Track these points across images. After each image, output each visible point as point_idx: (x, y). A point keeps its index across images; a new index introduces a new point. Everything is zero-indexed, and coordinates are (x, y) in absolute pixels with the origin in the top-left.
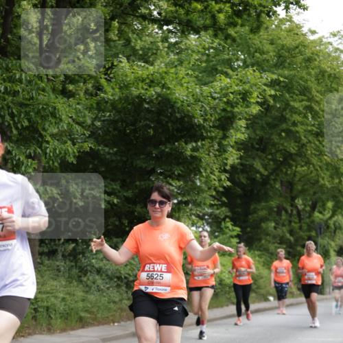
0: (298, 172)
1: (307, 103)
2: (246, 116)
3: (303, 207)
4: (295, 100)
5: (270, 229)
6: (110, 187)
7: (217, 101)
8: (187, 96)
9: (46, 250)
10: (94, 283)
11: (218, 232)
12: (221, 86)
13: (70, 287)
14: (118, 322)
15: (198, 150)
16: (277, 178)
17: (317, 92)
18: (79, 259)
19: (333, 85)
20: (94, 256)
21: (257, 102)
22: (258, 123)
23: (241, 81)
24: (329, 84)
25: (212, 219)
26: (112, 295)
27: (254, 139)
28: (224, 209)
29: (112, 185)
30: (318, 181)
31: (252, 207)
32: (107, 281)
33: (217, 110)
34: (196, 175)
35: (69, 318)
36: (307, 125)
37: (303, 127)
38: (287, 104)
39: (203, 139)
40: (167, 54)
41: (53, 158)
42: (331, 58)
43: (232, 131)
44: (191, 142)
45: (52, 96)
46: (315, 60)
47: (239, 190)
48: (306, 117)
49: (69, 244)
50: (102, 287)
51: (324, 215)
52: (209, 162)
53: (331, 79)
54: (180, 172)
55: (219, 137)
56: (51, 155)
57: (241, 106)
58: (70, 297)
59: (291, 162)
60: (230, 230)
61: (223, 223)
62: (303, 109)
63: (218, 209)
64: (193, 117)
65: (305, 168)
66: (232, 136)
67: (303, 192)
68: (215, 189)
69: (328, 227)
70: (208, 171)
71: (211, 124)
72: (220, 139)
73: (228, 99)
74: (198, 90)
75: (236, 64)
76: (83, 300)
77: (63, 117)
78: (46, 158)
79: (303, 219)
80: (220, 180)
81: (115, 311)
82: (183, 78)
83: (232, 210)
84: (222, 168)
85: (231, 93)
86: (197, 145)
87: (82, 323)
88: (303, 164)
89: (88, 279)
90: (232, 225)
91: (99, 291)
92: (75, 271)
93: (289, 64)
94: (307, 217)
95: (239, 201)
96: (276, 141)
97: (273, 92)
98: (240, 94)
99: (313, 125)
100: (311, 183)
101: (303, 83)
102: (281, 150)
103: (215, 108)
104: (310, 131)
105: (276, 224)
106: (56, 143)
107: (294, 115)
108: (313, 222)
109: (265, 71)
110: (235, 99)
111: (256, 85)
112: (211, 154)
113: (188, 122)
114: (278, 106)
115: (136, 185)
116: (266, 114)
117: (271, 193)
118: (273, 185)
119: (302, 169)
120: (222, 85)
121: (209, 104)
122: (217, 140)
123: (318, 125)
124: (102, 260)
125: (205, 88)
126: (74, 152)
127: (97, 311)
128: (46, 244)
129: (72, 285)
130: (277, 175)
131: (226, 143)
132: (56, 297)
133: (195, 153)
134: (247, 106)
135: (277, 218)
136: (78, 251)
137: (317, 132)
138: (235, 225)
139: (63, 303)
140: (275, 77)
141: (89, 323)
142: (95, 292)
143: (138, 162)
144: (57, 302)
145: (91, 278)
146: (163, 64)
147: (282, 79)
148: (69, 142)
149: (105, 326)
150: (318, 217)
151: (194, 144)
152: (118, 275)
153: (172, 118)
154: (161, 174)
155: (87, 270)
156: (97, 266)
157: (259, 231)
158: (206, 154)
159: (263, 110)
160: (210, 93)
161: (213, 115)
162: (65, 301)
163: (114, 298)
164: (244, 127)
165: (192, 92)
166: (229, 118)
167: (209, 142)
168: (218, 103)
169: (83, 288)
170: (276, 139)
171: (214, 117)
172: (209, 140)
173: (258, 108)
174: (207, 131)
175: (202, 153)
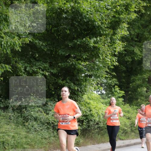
2: (128, 20)
5: (143, 92)
6: (43, 66)
7: (109, 11)
8: (91, 8)
9: (2, 106)
10: (33, 127)
11: (110, 94)
12: (112, 1)
15: (98, 43)
18: (23, 112)
20: (33, 110)
21: (135, 12)
22: (136, 25)
25: (107, 86)
27: (134, 35)
28: (114, 79)
31: (132, 79)
32: (41, 125)
34: (96, 58)
39: (101, 36)
41: (6, 48)
43: (119, 30)
44: (93, 37)
45: (5, 8)
47: (124, 68)
50: (38, 129)
52: (104, 50)
54: (86, 56)
55: (110, 34)
56: (5, 45)
57: (125, 14)
58: (17, 135)
60: (118, 93)
61: (113, 89)
63: (110, 80)
64: (94, 21)
66: (119, 33)
68: (108, 67)
70: (104, 56)
71: (106, 26)
72: (111, 35)
73: (116, 10)
74: (97, 4)
76: (26, 137)
78: (1, 47)
81: (46, 144)
83: (119, 80)
84: (113, 54)
85: (119, 5)
89: (29, 124)
90: (119, 89)
91: (36, 131)
92: (20, 119)
95: (124, 75)
97: (145, 4)
98: (124, 6)
103: (109, 16)
105: (148, 89)
106: (8, 38)
110: (121, 9)
112: (106, 45)
113: (91, 25)
114: (149, 13)
115: (59, 66)
116: (141, 18)
121: (104, 13)
122: (110, 37)
124: (38, 112)
126: (19, 44)
127: (35, 144)
128: (2, 102)
129: (18, 128)
131: (115, 38)
132: (8, 136)
133: (96, 45)
134: (129, 14)
135: (148, 85)
136: (22, 107)
138: (121, 89)
139: (13, 139)
142: (33, 132)
143: (60, 51)
144: (9, 139)
145: (31, 123)
148: (16, 38)
151: (95, 39)
152: (48, 121)
153: (81, 22)
154: (74, 57)
155: (28, 118)
156: (34, 116)
157: (137, 93)
158: (103, 45)
159: (139, 16)
160: (105, 5)
161: (107, 20)
162: (14, 138)
163: (45, 136)
164: (127, 27)
165: (93, 5)
166: (117, 22)
167: (105, 38)
168: (110, 12)
169: (26, 130)
170: (147, 35)
171: (108, 21)
172: (104, 37)
173: (135, 15)
174: (103, 30)
175: (100, 45)
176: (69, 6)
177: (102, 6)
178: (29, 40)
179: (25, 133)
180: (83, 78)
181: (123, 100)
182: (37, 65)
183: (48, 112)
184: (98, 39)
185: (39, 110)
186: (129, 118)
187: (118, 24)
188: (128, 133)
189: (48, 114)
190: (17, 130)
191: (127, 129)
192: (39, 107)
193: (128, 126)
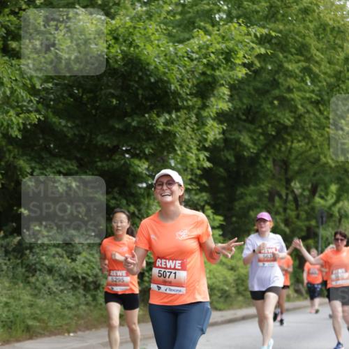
0: (294, 149)
1: (305, 64)
2: (230, 80)
3: (300, 191)
4: (290, 61)
6: (66, 167)
7: (195, 62)
8: (159, 57)
10: (44, 284)
12: (199, 44)
13: (15, 289)
14: (75, 332)
15: (173, 123)
16: (269, 156)
17: (318, 50)
18: (26, 254)
19: (337, 41)
20: (44, 252)
21: (244, 65)
22: (244, 90)
23: (223, 37)
24: (332, 39)
26: (66, 299)
27: (240, 108)
28: (204, 194)
29: (66, 164)
30: (318, 160)
31: (238, 192)
32: (61, 282)
33: (196, 73)
34: (169, 153)
35: (13, 328)
36: (305, 92)
37: (300, 94)
38: (281, 66)
39: (178, 109)
40: (133, 4)
42: (334, 7)
43: (212, 99)
44: (163, 113)
46: (314, 11)
47: (221, 170)
48: (303, 81)
49: (14, 238)
50: (55, 290)
51: (326, 200)
52: (185, 138)
53: (335, 34)
54: (151, 151)
55: (197, 107)
57: (225, 69)
58: (15, 302)
59: (286, 136)
62: (301, 72)
63: (196, 194)
64: (168, 82)
65: (303, 144)
66: (213, 106)
67: (300, 172)
68: (192, 172)
69: (331, 216)
70: (184, 148)
71: (188, 92)
72: (199, 108)
73: (208, 61)
74: (171, 49)
75: (217, 16)
76: (31, 306)
77: (5, 79)
79: (301, 205)
80: (198, 160)
81: (70, 318)
82: (153, 34)
84: (201, 145)
85: (213, 52)
86: (171, 117)
87: (30, 333)
88: (300, 138)
89: (37, 280)
91: (51, 294)
92: (21, 270)
93: (283, 16)
94: (305, 204)
95: (222, 185)
96: (267, 110)
97: (263, 51)
98: (222, 54)
99: (313, 91)
100: (310, 162)
101: (300, 40)
102: (273, 123)
103: (193, 72)
104: (308, 99)
107: (288, 79)
108: (313, 209)
109: (252, 25)
110: (217, 60)
111: (241, 42)
112: (188, 128)
114: (270, 68)
115: (97, 166)
116: (255, 78)
117: (261, 175)
118: (264, 165)
119: (299, 145)
120: (201, 42)
121: (185, 66)
122: (195, 111)
123: (319, 91)
124: (54, 257)
125: (180, 46)
126: (18, 124)
127: (49, 318)
129: (17, 287)
130: (269, 152)
131: (206, 114)
133: (169, 128)
134: (232, 69)
135: (270, 205)
136: (24, 246)
137: (318, 100)
138: (216, 213)
139: (6, 309)
140: (265, 31)
141: (39, 333)
142: (46, 296)
143: (99, 138)
145: (40, 278)
146: (128, 18)
147: (273, 34)
148: (12, 113)
149: (59, 336)
150: (319, 203)
151: (167, 117)
152: (74, 274)
154: (127, 151)
155: (35, 269)
156: (47, 264)
158: (182, 128)
159: (250, 73)
160: (186, 52)
161: (190, 80)
162: (8, 306)
163: (70, 303)
164: (228, 95)
165: (164, 51)
166: (209, 83)
167: (186, 114)
168: (196, 65)
169: (31, 291)
170: (268, 108)
171: (191, 83)
172: (185, 111)
173: (244, 71)
174: (183, 99)
175: (176, 127)
176: (119, 51)
177: (180, 54)
178: (38, 116)
179: (29, 298)
180: (142, 191)
181: (221, 233)
182: (53, 165)
183: (74, 256)
184: (174, 116)
185: (58, 253)
186: (232, 269)
187: (211, 86)
188: (231, 297)
189: (74, 260)
190: (13, 291)
191: (229, 290)
192: (58, 246)
193: (231, 283)
